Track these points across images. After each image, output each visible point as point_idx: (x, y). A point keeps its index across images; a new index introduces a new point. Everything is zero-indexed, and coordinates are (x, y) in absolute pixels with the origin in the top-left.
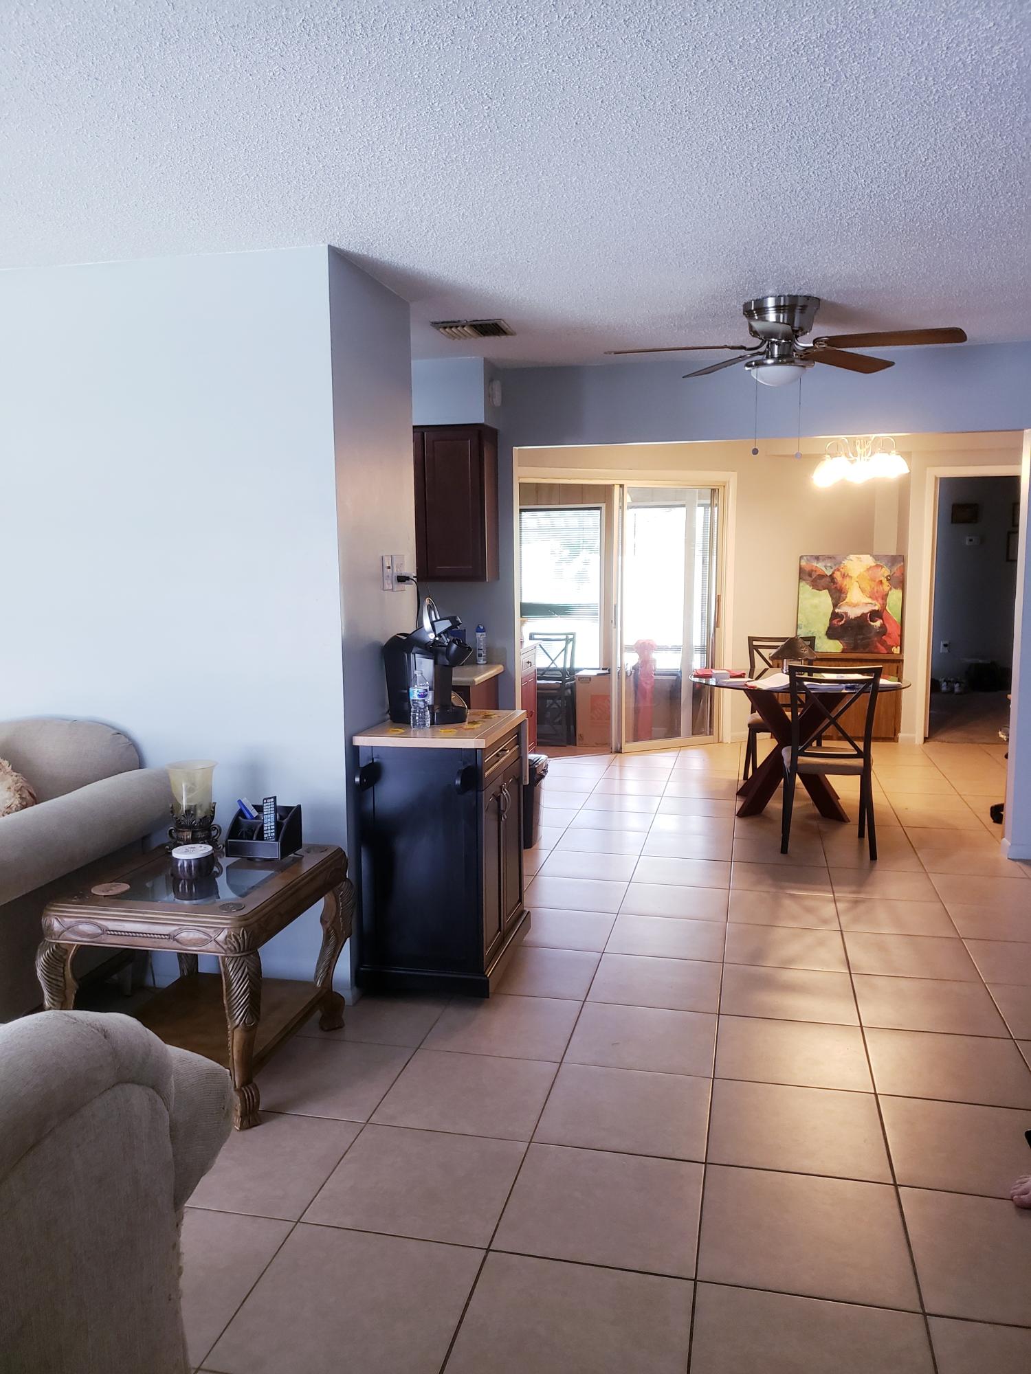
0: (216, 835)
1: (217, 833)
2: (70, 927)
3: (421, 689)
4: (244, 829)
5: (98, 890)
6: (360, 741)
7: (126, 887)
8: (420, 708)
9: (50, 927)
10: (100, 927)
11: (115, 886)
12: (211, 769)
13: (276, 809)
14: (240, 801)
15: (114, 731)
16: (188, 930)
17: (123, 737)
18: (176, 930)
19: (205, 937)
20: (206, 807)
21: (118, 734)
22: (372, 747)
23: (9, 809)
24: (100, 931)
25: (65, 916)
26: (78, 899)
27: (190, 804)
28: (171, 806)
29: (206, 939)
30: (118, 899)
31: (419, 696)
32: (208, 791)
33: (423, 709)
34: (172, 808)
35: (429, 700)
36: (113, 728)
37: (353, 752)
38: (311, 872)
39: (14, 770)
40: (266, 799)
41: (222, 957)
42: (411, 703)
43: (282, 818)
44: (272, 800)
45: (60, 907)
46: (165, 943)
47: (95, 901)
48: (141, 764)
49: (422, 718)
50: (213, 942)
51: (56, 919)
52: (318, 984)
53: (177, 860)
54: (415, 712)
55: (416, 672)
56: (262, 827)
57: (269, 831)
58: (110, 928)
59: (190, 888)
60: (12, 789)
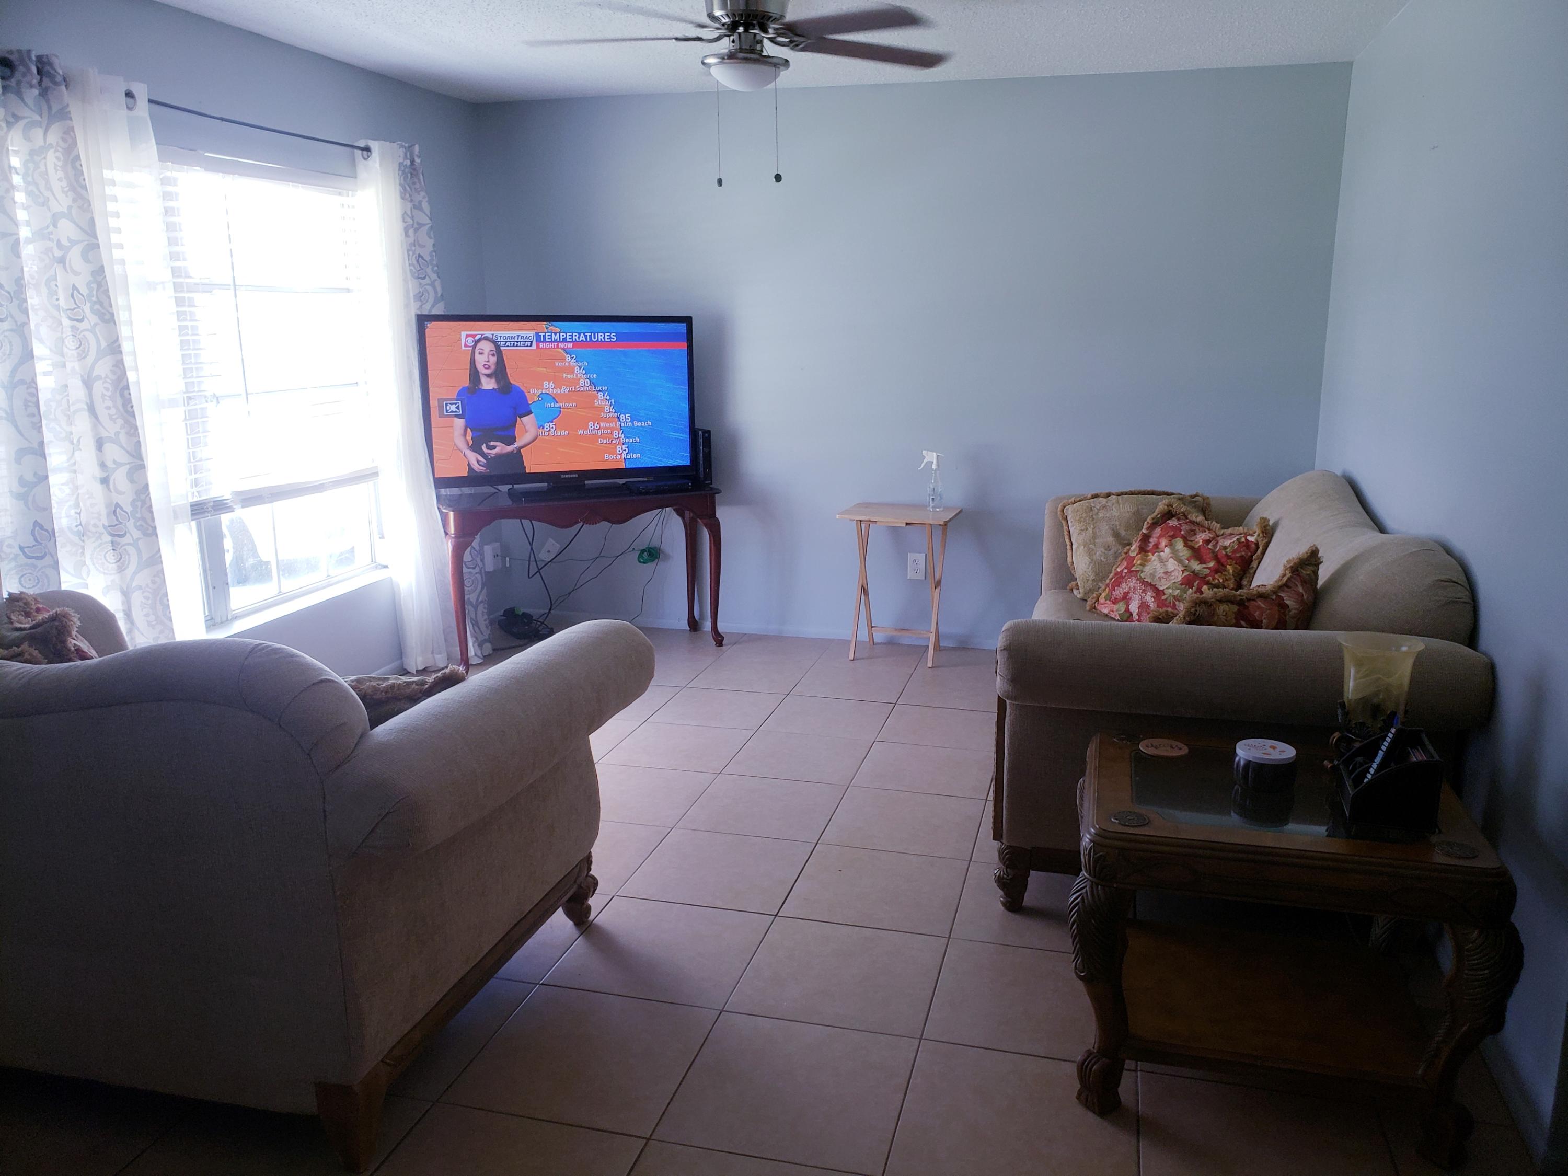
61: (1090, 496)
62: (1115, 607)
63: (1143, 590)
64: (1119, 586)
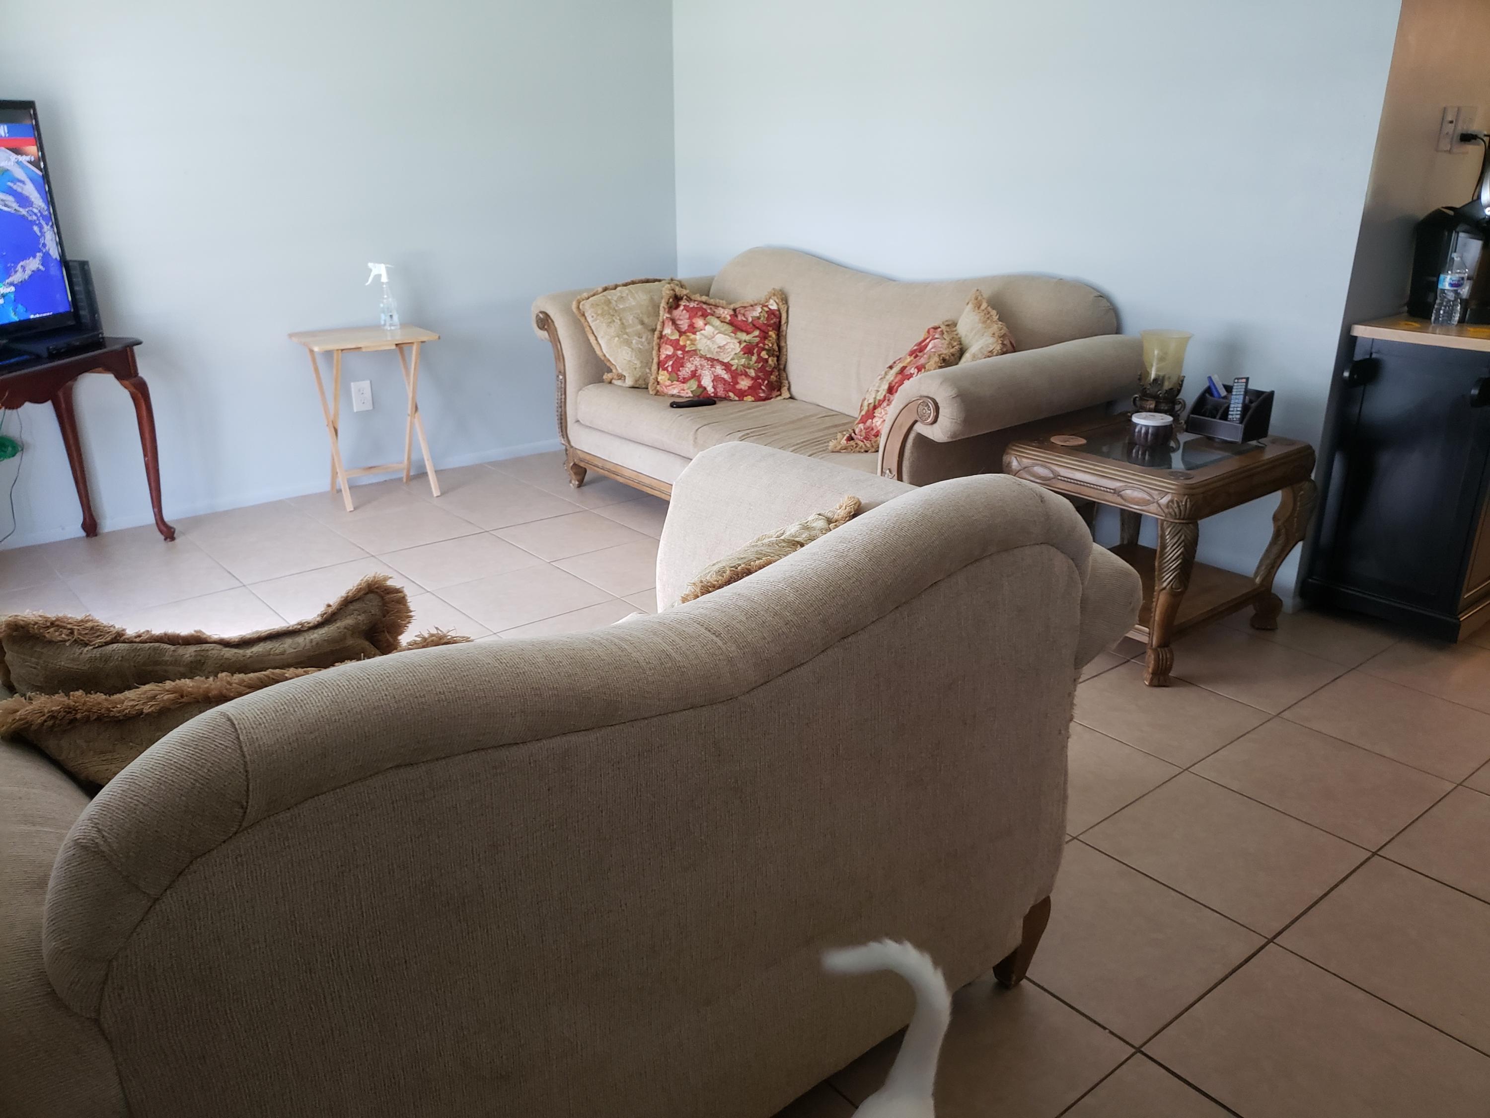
0: (1180, 410)
1: (1181, 407)
2: (1025, 468)
3: (1456, 277)
4: (1209, 407)
5: (1056, 440)
6: (1360, 331)
7: (1083, 441)
8: (1450, 301)
9: (1009, 463)
10: (1052, 471)
11: (1072, 439)
12: (1187, 339)
13: (1247, 392)
14: (1210, 378)
15: (1097, 294)
16: (1132, 488)
17: (1105, 300)
18: (1121, 487)
19: (1148, 498)
20: (1174, 379)
21: (1101, 296)
22: (1373, 339)
23: (991, 354)
24: (1052, 475)
25: (1024, 457)
26: (1037, 444)
27: (1160, 374)
28: (1139, 374)
29: (1149, 500)
30: (1073, 451)
31: (1452, 285)
32: (1179, 363)
33: (1453, 301)
34: (1140, 375)
35: (1465, 291)
36: (1098, 291)
37: (1348, 342)
38: (1272, 461)
39: (1000, 319)
40: (1238, 379)
41: (1162, 520)
42: (1439, 292)
43: (1251, 402)
44: (1244, 380)
45: (1021, 447)
46: (1110, 497)
47: (1053, 448)
48: (1118, 330)
49: (1448, 312)
50: (1155, 504)
51: (1016, 457)
52: (1258, 580)
53: (1136, 425)
54: (1441, 304)
55: (1455, 255)
56: (1228, 407)
57: (1235, 413)
58: (1062, 474)
59: (1144, 454)
60: (996, 335)
61: (600, 289)
62: (685, 386)
63: (711, 365)
64: (683, 366)
